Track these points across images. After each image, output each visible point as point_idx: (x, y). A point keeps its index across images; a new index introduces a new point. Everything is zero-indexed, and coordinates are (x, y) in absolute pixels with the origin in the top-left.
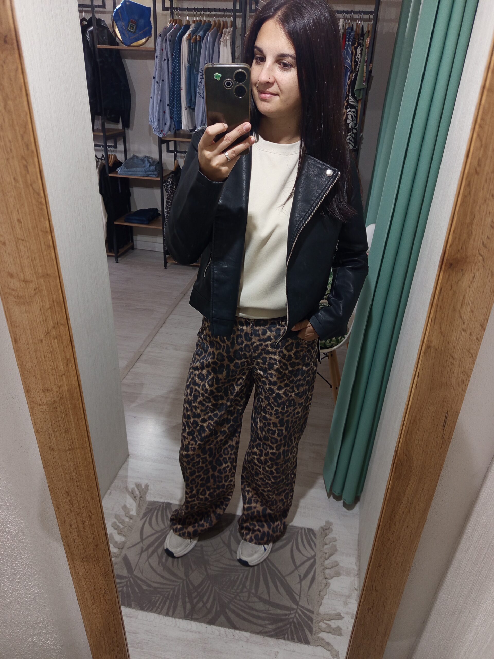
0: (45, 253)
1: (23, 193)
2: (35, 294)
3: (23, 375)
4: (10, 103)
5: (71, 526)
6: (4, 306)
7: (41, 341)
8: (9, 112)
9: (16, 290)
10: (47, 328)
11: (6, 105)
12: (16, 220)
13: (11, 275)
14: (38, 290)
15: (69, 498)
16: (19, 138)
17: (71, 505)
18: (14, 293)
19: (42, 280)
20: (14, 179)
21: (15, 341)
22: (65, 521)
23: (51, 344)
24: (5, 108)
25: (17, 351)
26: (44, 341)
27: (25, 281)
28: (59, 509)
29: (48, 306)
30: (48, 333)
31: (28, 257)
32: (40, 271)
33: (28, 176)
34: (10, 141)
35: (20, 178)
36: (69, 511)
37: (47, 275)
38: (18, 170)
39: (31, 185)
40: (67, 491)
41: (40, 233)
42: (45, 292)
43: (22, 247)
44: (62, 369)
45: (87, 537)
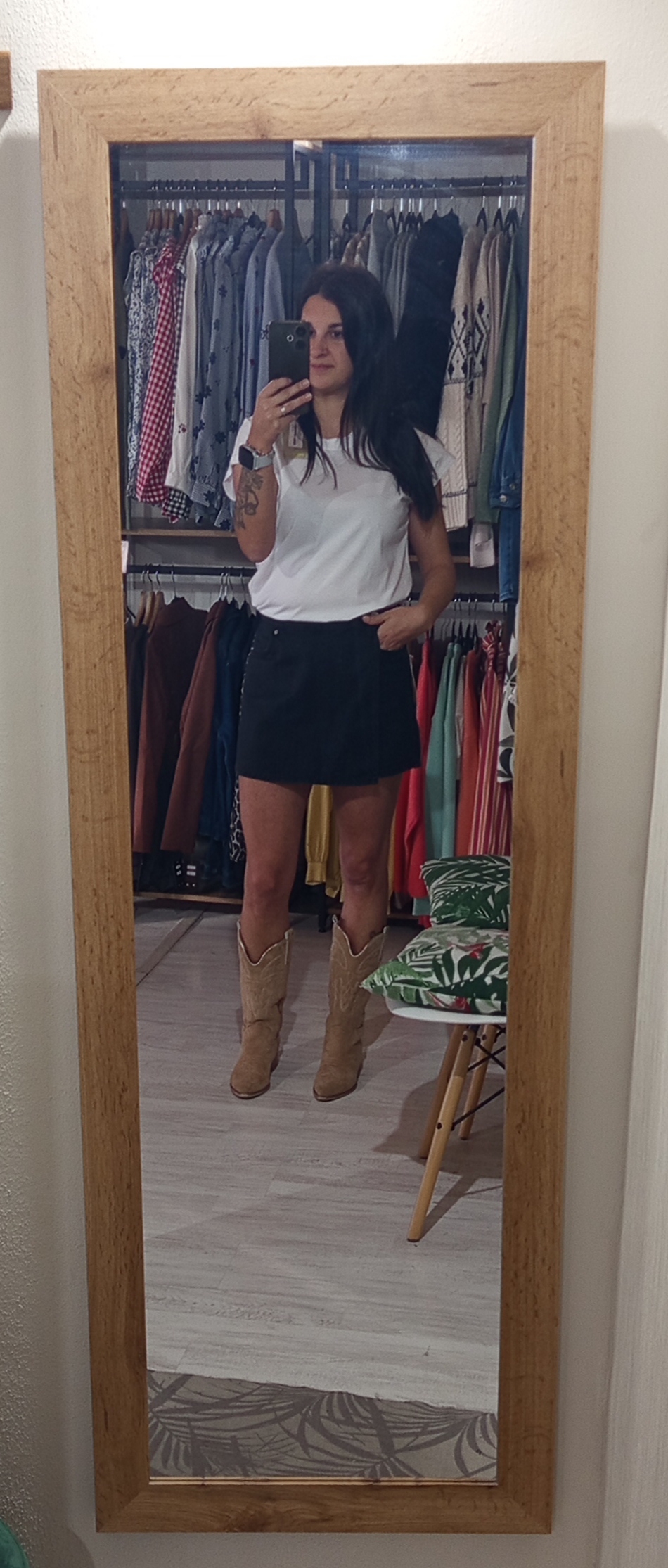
0: (114, 563)
1: (101, 503)
2: (97, 609)
3: (68, 711)
4: (103, 421)
5: (92, 952)
6: (62, 625)
7: (95, 666)
8: (101, 429)
9: (78, 606)
10: (104, 649)
11: (99, 422)
12: (90, 530)
13: (76, 589)
14: (101, 604)
15: (96, 899)
16: (106, 451)
17: (96, 913)
18: (76, 609)
19: (106, 593)
20: (96, 489)
21: (67, 666)
22: (85, 942)
23: (105, 670)
24: (97, 426)
25: (67, 678)
26: (98, 666)
27: (89, 595)
28: (79, 919)
29: (108, 623)
30: (103, 656)
31: (96, 568)
32: (106, 583)
33: (108, 487)
34: (97, 454)
35: (101, 489)
36: (93, 923)
37: (112, 587)
38: (100, 480)
39: (110, 495)
40: (95, 886)
41: (112, 543)
42: (107, 607)
43: (91, 558)
44: (113, 702)
45: (111, 973)
